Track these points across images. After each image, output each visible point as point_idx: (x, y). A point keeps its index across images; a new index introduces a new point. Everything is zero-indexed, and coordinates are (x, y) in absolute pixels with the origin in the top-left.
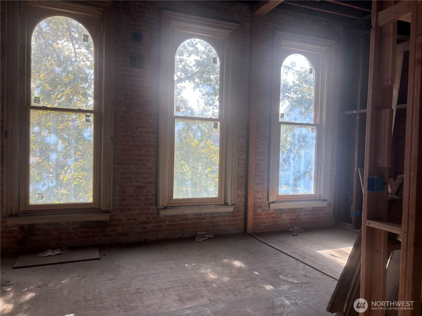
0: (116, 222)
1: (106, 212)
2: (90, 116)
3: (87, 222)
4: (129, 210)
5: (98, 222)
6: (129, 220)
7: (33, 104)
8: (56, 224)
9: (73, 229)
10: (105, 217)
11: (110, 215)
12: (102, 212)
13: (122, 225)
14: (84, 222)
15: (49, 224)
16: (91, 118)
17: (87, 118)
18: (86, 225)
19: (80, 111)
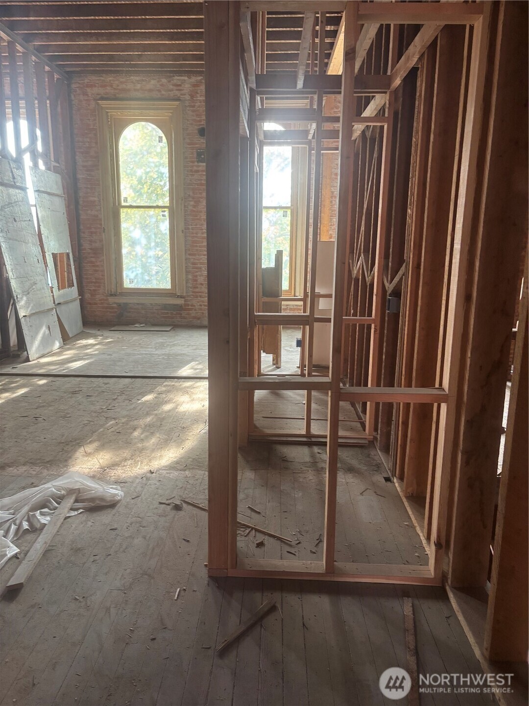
0: (190, 307)
1: (181, 297)
2: (165, 211)
3: (166, 304)
4: (201, 297)
5: (174, 305)
6: (201, 305)
7: (123, 204)
8: (143, 304)
9: (156, 310)
10: (180, 302)
11: (183, 299)
12: (178, 297)
13: (195, 310)
14: (164, 304)
15: (138, 304)
16: (167, 213)
17: (163, 213)
18: (165, 307)
19: (158, 207)
